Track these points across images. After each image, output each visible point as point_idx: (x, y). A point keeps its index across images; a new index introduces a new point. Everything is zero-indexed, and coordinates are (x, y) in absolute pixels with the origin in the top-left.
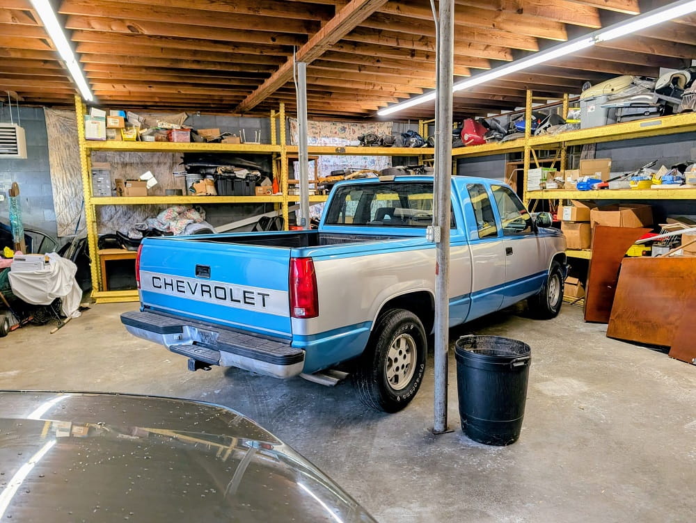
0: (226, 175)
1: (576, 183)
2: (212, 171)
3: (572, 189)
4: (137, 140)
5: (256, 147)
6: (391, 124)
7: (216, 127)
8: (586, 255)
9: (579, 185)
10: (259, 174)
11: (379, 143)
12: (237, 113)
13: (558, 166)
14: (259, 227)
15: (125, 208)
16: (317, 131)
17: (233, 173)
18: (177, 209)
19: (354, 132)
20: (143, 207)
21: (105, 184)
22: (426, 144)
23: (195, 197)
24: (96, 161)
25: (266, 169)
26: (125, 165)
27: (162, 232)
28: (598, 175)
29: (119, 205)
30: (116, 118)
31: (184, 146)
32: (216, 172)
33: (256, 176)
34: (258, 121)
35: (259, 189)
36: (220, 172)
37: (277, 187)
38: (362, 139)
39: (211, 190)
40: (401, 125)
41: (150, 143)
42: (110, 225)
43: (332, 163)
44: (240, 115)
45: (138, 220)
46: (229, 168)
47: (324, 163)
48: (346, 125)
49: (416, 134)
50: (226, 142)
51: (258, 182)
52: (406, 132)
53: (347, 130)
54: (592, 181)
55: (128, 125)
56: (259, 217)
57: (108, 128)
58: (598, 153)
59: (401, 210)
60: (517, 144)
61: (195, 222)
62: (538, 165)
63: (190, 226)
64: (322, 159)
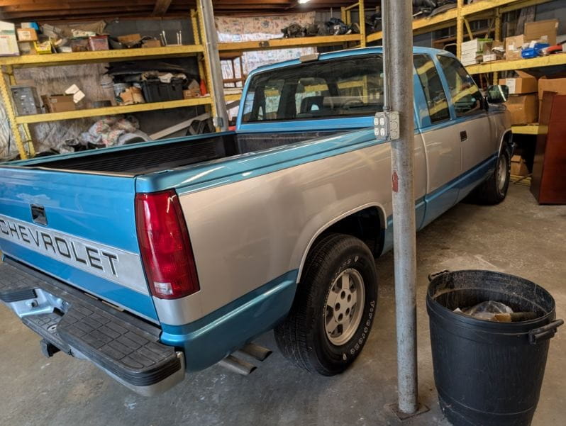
0: (151, 80)
1: (520, 51)
2: (137, 78)
3: (515, 58)
4: (53, 52)
5: (179, 49)
6: (313, 13)
7: (137, 33)
8: (533, 130)
9: (524, 52)
10: (184, 77)
11: (303, 34)
12: (156, 16)
13: (492, 36)
14: (191, 130)
15: (59, 125)
16: (239, 28)
17: (157, 78)
18: (106, 120)
19: (277, 26)
20: (76, 122)
21: (29, 102)
22: (350, 31)
23: (123, 107)
24: (20, 79)
25: (192, 72)
26: (51, 80)
27: (96, 146)
28: (544, 39)
29: (53, 122)
30: (27, 31)
31: (103, 54)
32: (141, 79)
33: (181, 79)
34: (179, 23)
35: (187, 93)
36: (144, 79)
37: (204, 89)
38: (285, 31)
39: (138, 98)
40: (324, 14)
41: (68, 54)
42: (46, 142)
43: (258, 60)
44: (160, 18)
45: (73, 134)
46: (152, 73)
47: (251, 60)
48: (268, 19)
49: (339, 21)
50: (146, 47)
51: (185, 85)
52: (329, 20)
53: (270, 24)
54: (539, 46)
55: (41, 37)
56: (191, 121)
57: (20, 43)
58: (538, 16)
59: (330, 98)
60: (448, 16)
61: (127, 132)
62: (471, 37)
63: (122, 137)
64: (247, 56)
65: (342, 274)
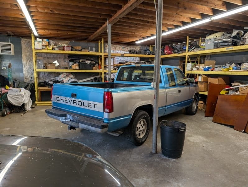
0: (83, 62)
2: (78, 61)
3: (202, 71)
4: (53, 49)
5: (93, 53)
6: (140, 46)
7: (80, 46)
8: (206, 93)
9: (204, 69)
11: (136, 53)
12: (87, 41)
13: (197, 62)
14: (93, 81)
15: (48, 73)
16: (114, 48)
17: (85, 62)
18: (65, 74)
19: (127, 49)
20: (54, 73)
22: (152, 54)
23: (72, 70)
24: (38, 57)
25: (96, 61)
26: (48, 58)
27: (60, 82)
28: (211, 66)
29: (46, 72)
30: (45, 42)
31: (68, 52)
32: (79, 61)
33: (93, 63)
34: (94, 44)
35: (94, 68)
36: (81, 61)
37: (100, 67)
38: (130, 51)
39: (77, 68)
40: (144, 47)
41: (57, 51)
42: (42, 79)
43: (119, 59)
45: (52, 77)
46: (84, 60)
48: (125, 46)
49: (149, 50)
50: (83, 51)
51: (94, 65)
52: (145, 49)
53: (125, 48)
54: (209, 68)
55: (49, 44)
56: (94, 77)
57: (43, 45)
58: (211, 58)
59: (143, 76)
60: (183, 54)
61: (72, 78)
62: (190, 62)
63: (70, 80)
64: (116, 58)
65: (141, 120)
